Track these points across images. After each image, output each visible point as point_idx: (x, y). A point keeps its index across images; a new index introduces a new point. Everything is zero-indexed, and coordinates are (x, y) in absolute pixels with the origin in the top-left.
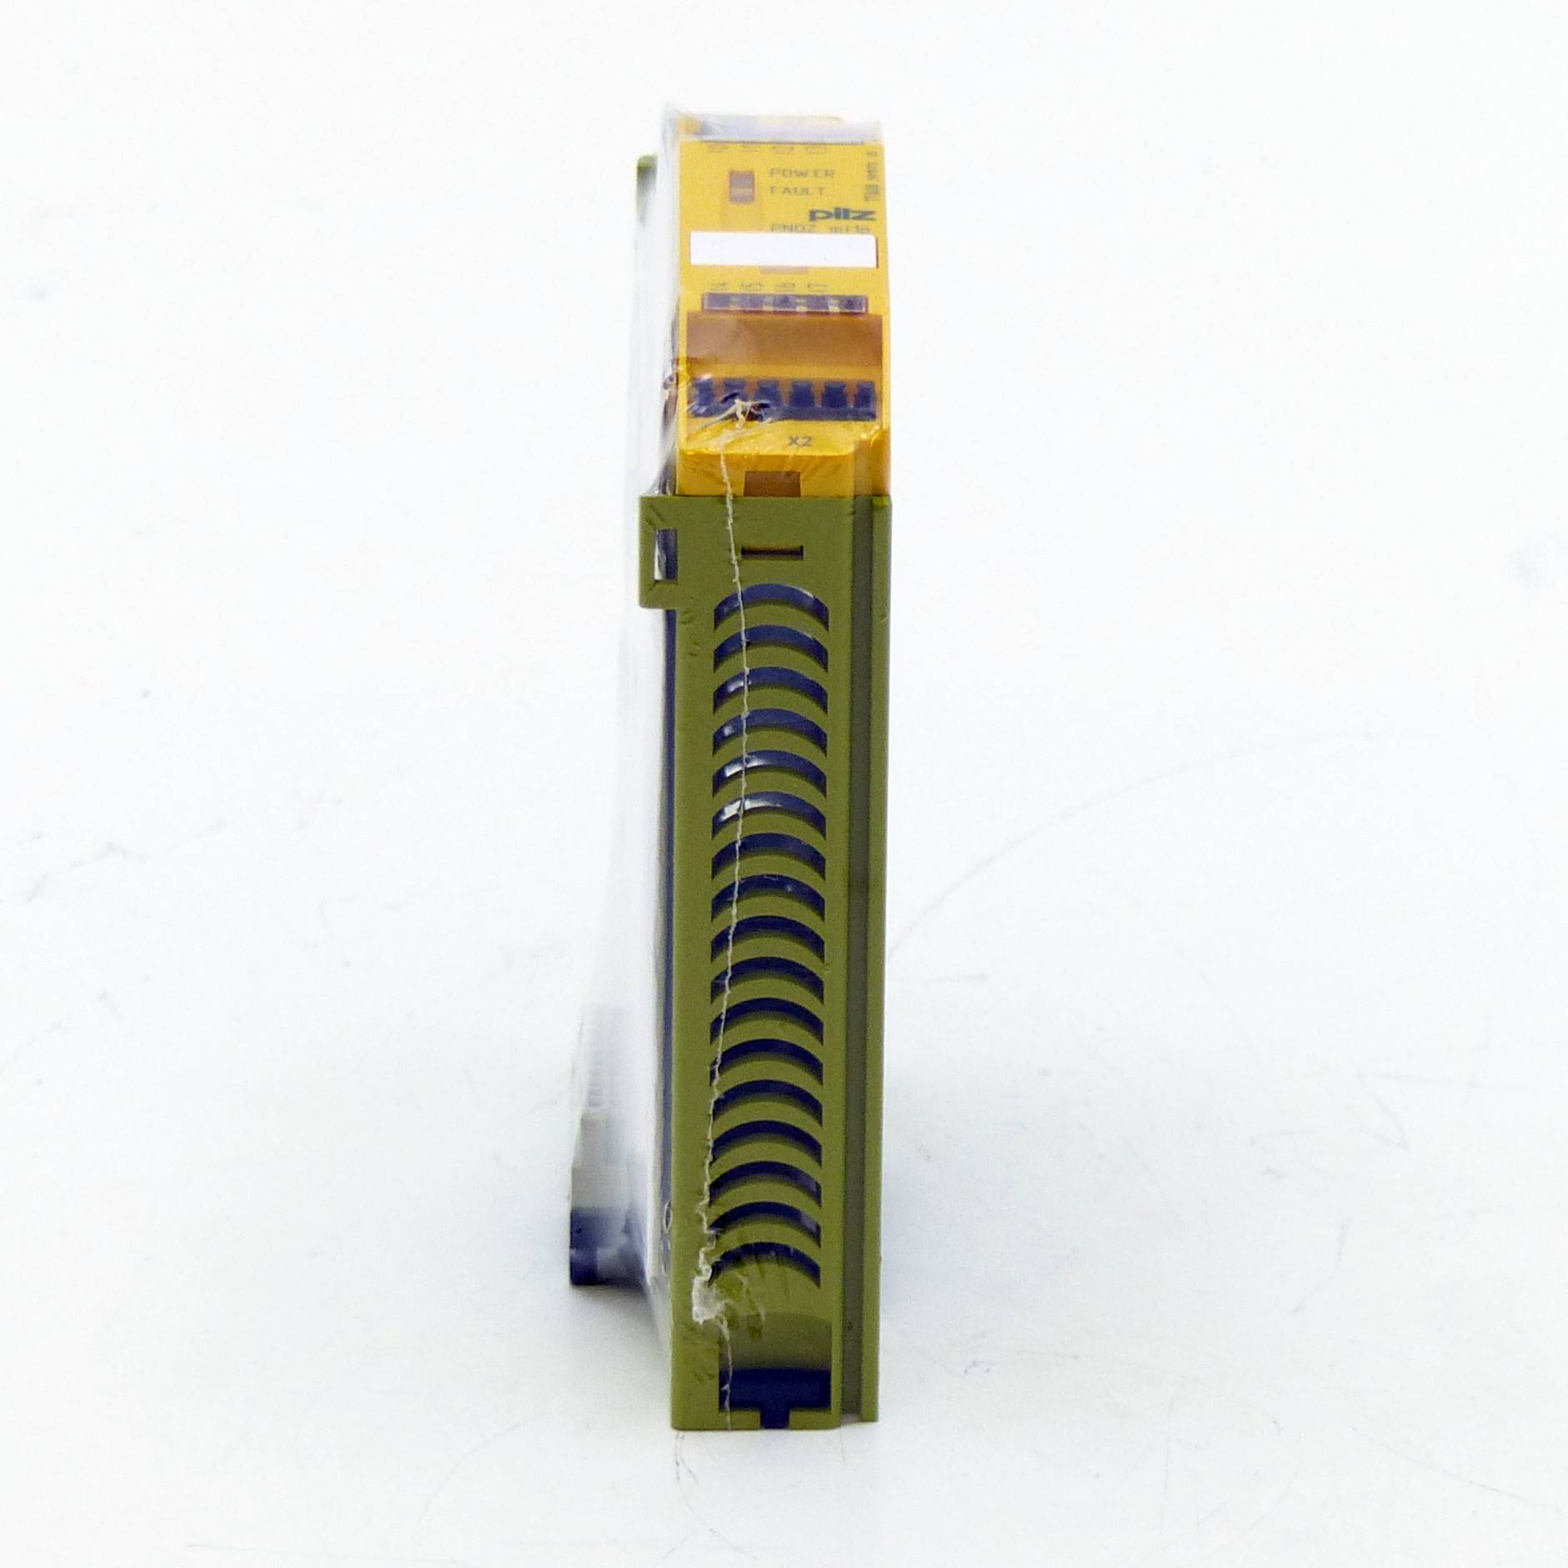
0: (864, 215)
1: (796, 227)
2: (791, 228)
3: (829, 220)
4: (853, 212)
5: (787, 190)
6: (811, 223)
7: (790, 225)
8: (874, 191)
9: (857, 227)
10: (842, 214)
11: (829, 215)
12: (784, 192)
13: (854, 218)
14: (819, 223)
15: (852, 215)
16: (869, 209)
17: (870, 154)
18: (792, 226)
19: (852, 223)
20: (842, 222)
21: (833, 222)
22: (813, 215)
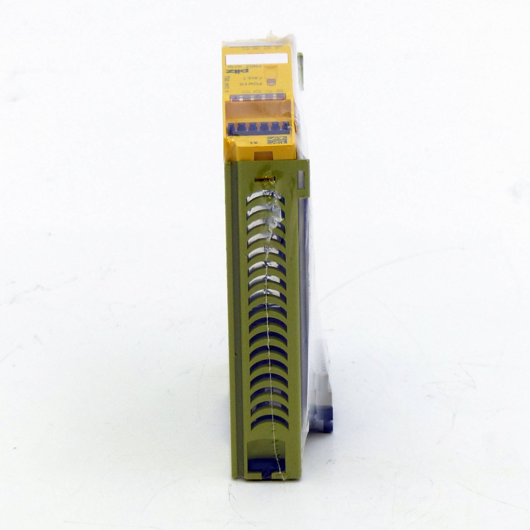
0: (230, 71)
1: (253, 67)
2: (254, 66)
3: (242, 69)
4: (233, 72)
5: (256, 78)
6: (247, 68)
7: (255, 67)
8: (226, 80)
9: (232, 68)
10: (237, 72)
11: (242, 71)
12: (257, 78)
13: (233, 70)
14: (245, 68)
15: (234, 71)
16: (228, 73)
17: (228, 91)
18: (254, 67)
19: (234, 69)
20: (237, 69)
21: (241, 69)
22: (247, 71)
